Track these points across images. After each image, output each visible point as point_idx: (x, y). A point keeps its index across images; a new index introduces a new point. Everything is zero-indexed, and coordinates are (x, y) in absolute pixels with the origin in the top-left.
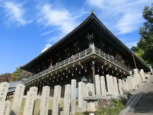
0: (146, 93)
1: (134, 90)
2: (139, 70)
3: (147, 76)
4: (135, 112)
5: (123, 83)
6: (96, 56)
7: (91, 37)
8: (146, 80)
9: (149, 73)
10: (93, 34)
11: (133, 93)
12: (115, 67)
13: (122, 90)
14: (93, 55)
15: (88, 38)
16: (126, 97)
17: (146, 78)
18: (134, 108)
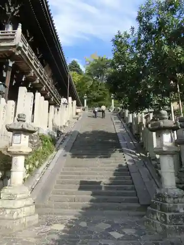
0: (81, 132)
1: (64, 126)
2: (73, 99)
3: (79, 111)
4: (73, 157)
5: (54, 113)
6: (20, 52)
7: (14, 12)
8: (77, 116)
9: (82, 108)
10: (19, 6)
11: (62, 131)
12: (43, 86)
13: (51, 122)
14: (14, 46)
15: (7, 10)
16: (56, 135)
17: (77, 114)
18: (70, 152)
